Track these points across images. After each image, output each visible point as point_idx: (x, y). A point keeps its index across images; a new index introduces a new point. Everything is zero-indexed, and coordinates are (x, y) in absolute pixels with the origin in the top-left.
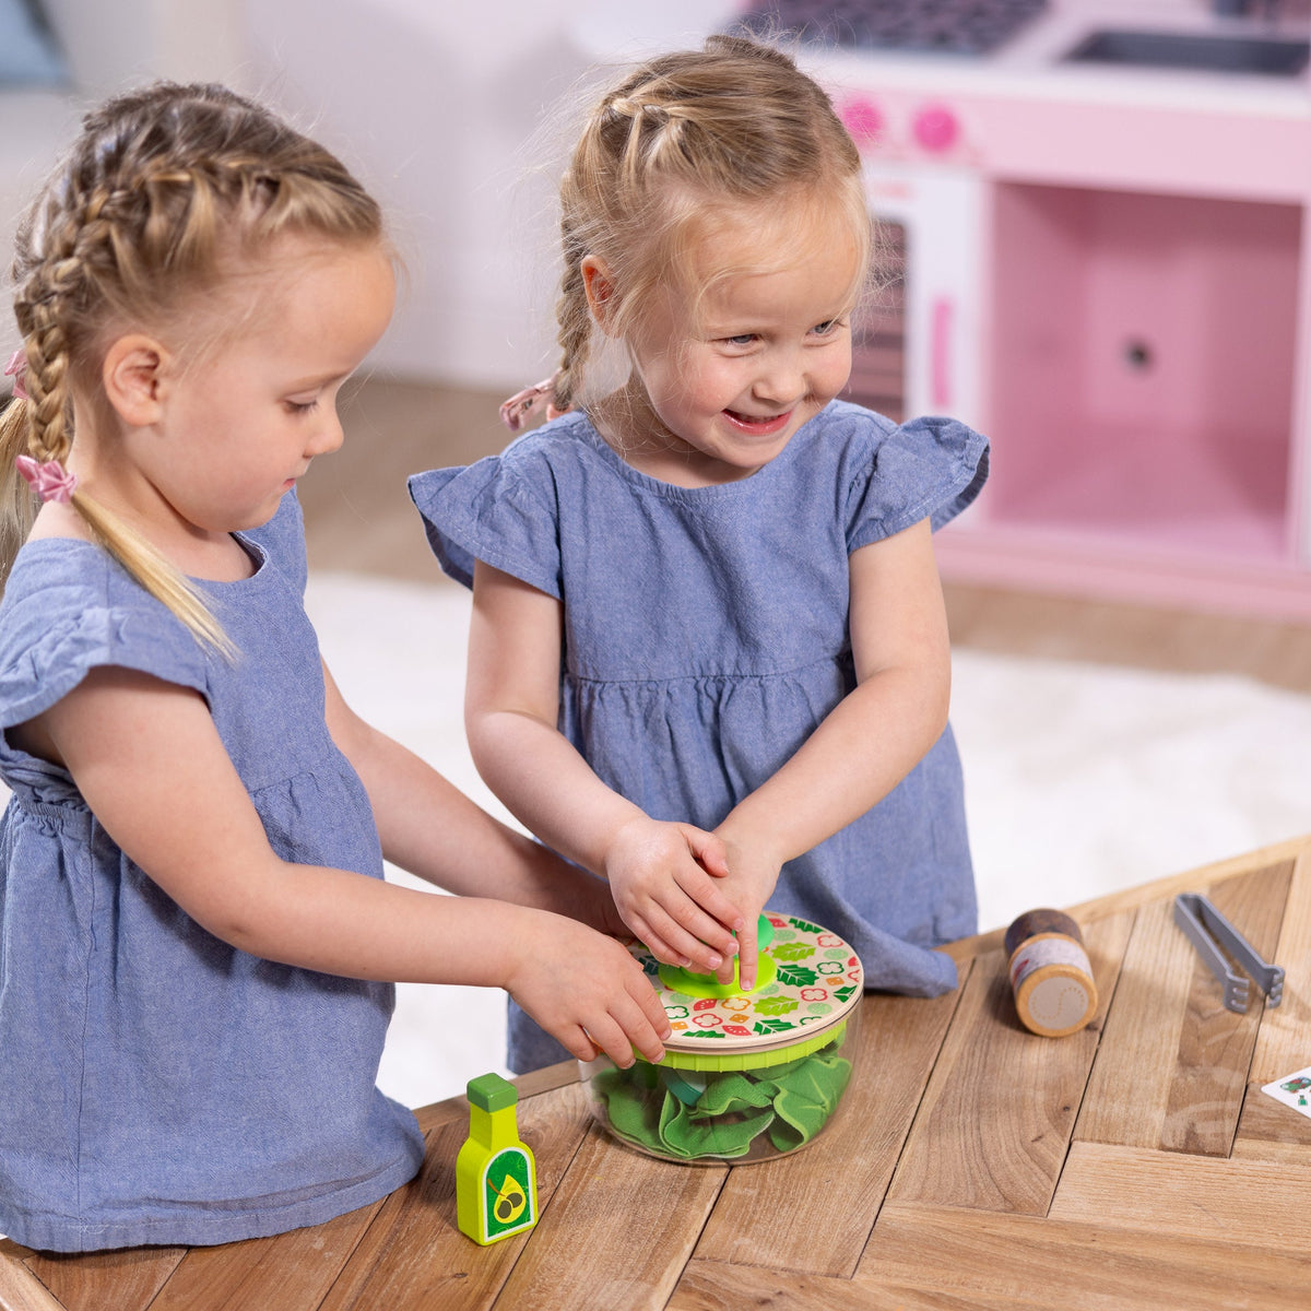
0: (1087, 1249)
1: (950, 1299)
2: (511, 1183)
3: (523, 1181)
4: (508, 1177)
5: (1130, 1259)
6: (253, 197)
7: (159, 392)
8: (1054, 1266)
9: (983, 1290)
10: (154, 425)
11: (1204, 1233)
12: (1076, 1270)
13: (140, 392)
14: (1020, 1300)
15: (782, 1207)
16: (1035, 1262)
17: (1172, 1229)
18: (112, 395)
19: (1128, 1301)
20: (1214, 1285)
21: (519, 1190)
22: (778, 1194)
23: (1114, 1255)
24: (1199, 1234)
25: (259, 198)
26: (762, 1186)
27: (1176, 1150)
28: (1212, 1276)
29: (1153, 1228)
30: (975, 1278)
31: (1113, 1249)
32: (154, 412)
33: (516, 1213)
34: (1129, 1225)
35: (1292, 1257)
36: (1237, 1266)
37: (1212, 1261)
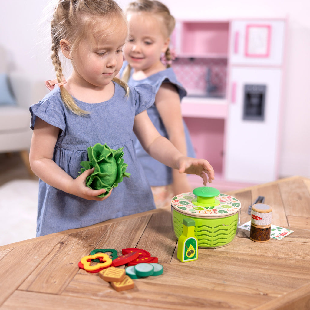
0: (226, 256)
1: (195, 267)
2: (191, 247)
3: (195, 247)
4: (191, 245)
5: (237, 258)
8: (219, 260)
9: (203, 265)
11: (253, 253)
12: (225, 261)
14: (212, 267)
15: (151, 249)
16: (214, 259)
19: (239, 267)
20: (259, 264)
21: (193, 249)
22: (150, 246)
23: (233, 258)
24: (252, 253)
26: (146, 245)
27: (241, 237)
28: (257, 262)
29: (241, 252)
30: (200, 263)
31: (233, 256)
33: (192, 255)
34: (235, 252)
35: (275, 258)
36: (263, 260)
37: (257, 259)
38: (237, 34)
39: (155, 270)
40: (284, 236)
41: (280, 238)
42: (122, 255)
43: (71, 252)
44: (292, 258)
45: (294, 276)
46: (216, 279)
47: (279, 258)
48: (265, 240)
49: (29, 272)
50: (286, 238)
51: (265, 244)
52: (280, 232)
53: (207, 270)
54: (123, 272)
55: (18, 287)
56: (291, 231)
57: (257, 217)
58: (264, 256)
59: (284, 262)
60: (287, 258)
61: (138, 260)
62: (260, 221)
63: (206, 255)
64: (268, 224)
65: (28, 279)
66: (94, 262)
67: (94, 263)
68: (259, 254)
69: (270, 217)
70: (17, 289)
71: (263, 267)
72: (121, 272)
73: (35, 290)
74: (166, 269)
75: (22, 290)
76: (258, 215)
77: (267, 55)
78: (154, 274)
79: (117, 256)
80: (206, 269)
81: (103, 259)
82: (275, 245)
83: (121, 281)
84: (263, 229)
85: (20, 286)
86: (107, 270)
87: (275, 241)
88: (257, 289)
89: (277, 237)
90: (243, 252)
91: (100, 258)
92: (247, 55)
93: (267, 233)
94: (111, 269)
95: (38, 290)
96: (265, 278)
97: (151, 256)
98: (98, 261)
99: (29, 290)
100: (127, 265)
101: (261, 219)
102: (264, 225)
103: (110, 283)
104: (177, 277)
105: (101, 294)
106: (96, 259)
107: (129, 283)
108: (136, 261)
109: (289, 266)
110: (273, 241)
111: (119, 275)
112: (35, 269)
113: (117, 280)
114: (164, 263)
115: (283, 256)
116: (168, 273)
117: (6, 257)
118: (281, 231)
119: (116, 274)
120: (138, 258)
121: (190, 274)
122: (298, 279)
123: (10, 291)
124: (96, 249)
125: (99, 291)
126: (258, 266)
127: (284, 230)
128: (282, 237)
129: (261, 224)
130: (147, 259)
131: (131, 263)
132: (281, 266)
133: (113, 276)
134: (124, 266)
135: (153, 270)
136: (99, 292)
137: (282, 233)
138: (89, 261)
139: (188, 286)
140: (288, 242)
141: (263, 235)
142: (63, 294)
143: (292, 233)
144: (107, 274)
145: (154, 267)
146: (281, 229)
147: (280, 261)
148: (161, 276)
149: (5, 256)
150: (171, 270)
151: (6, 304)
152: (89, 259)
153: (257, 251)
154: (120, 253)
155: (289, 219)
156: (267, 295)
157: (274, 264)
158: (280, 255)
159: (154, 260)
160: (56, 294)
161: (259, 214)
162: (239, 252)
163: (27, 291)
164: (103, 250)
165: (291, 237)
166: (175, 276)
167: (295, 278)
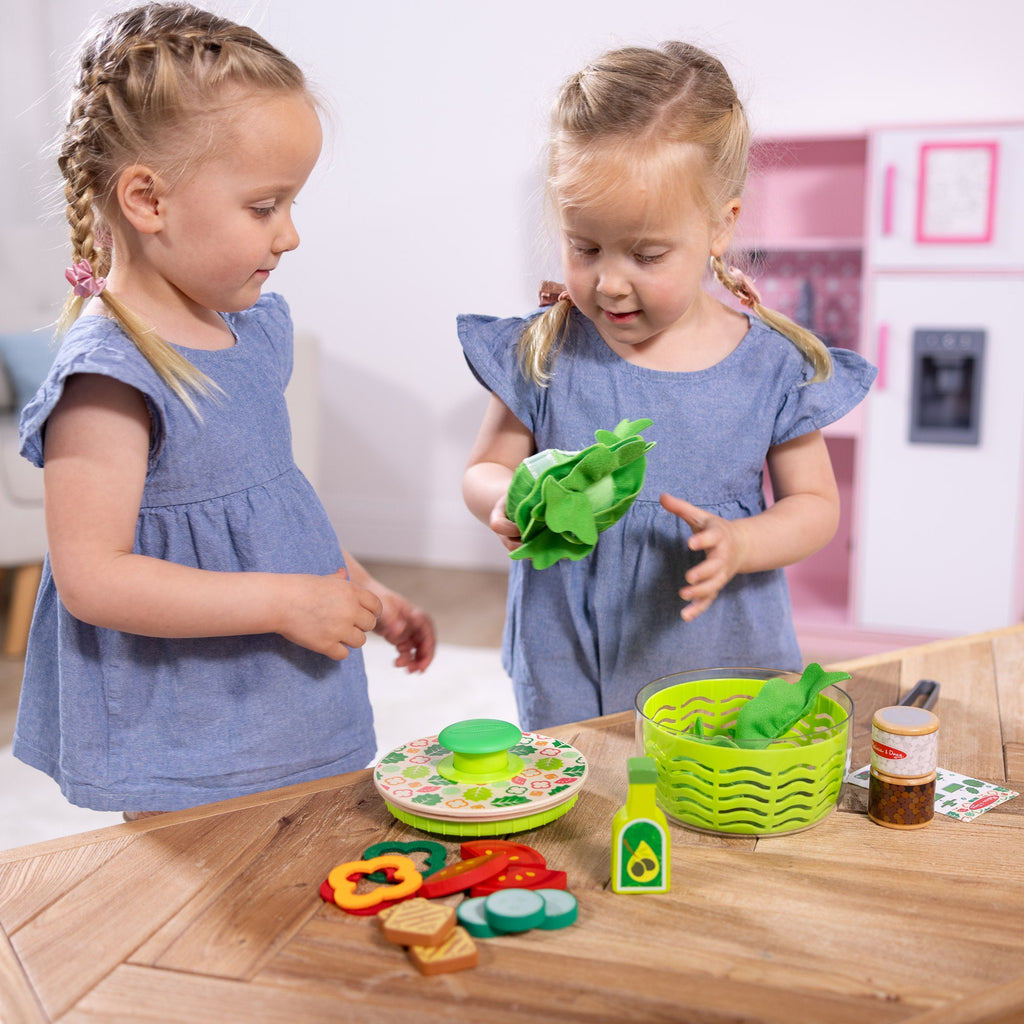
0: (786, 872)
1: (681, 904)
2: (644, 850)
5: (819, 878)
6: (202, 56)
7: (159, 207)
8: (760, 883)
10: (158, 233)
11: (874, 861)
12: (779, 885)
13: (146, 210)
14: (736, 905)
17: (850, 860)
18: (128, 214)
20: (888, 897)
21: (653, 857)
23: (808, 876)
24: (872, 863)
25: (207, 58)
27: (846, 811)
28: (885, 891)
29: (835, 859)
31: (806, 872)
32: (156, 223)
34: (816, 857)
35: (946, 879)
36: (905, 885)
37: (883, 880)
38: (891, 173)
39: (550, 912)
40: (983, 809)
41: (970, 814)
42: (459, 860)
43: (306, 851)
44: (1002, 879)
45: (996, 938)
46: (743, 943)
47: (958, 881)
48: (918, 823)
49: (172, 907)
50: (992, 815)
51: (918, 834)
52: (973, 796)
53: (719, 914)
54: (446, 915)
55: (130, 955)
56: (1011, 794)
57: (889, 749)
58: (907, 874)
59: (972, 893)
60: (985, 881)
61: (502, 878)
62: (901, 762)
63: (723, 864)
64: (924, 772)
65: (165, 930)
66: (372, 880)
67: (369, 884)
68: (893, 865)
69: (933, 749)
70: (125, 961)
71: (902, 909)
72: (442, 915)
73: (177, 966)
74: (588, 910)
75: (139, 965)
76: (894, 743)
77: (987, 238)
78: (545, 923)
79: (444, 865)
80: (713, 912)
81: (397, 875)
82: (952, 837)
83: (440, 945)
84: (909, 789)
85: (136, 950)
86: (398, 910)
87: (953, 824)
88: (869, 980)
89: (962, 810)
90: (844, 859)
91: (388, 871)
92: (921, 238)
93: (923, 799)
94: (412, 907)
95: (184, 967)
96: (900, 944)
97: (549, 867)
98: (383, 879)
99: (158, 964)
100: (469, 893)
101: (904, 755)
102: (912, 774)
103: (406, 949)
104: (619, 934)
105: (373, 982)
106: (379, 874)
107: (462, 949)
108: (498, 881)
109: (984, 908)
110: (946, 826)
111: (432, 927)
112: (191, 899)
113: (426, 941)
114: (585, 888)
115: (971, 874)
116: (592, 922)
117: (113, 861)
118: (977, 792)
119: (423, 921)
120: (505, 872)
121: (661, 925)
122: (1010, 950)
123: (103, 967)
124: (386, 840)
125: (371, 972)
126: (884, 905)
127: (985, 790)
128: (977, 813)
129: (905, 770)
130: (531, 874)
131: (480, 889)
132: (961, 905)
133: (414, 929)
134: (461, 896)
135: (543, 910)
136: (368, 976)
137: (981, 798)
138: (354, 878)
139: (648, 964)
140: (996, 828)
141: (911, 806)
142: (258, 979)
143: (1012, 801)
144: (396, 922)
145: (544, 902)
146: (981, 785)
147: (960, 891)
148: (569, 929)
149: (112, 857)
150: (603, 910)
151: (83, 1004)
152: (356, 874)
153: (888, 855)
154: (455, 856)
155: (1009, 754)
156: (897, 999)
157: (936, 901)
158: (962, 870)
159: (554, 880)
160: (237, 980)
161: (898, 739)
162: (829, 859)
163: (154, 967)
164: (405, 844)
165: (1006, 812)
166: (611, 932)
167: (998, 947)
